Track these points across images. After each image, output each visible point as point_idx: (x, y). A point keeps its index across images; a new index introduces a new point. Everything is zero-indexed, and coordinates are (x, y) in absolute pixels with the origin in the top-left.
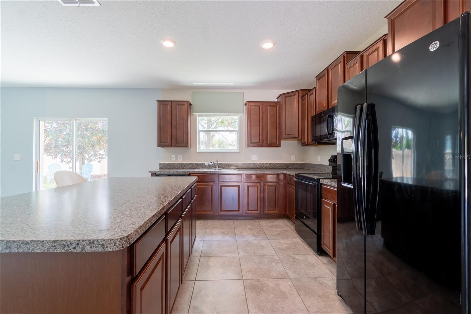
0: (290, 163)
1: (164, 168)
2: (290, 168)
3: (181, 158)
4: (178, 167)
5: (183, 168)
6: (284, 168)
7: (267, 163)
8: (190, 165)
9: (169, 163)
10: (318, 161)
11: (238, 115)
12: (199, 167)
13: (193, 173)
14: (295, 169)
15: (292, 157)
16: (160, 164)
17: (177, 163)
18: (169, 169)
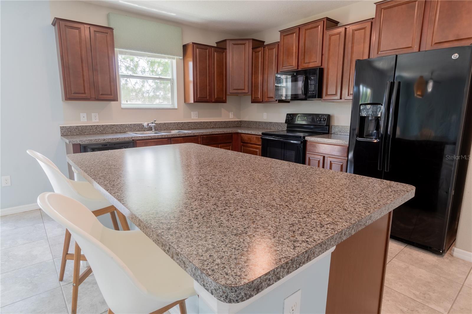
0: (229, 121)
1: (69, 134)
2: (229, 126)
3: (97, 117)
4: (93, 132)
5: (102, 133)
6: (224, 126)
7: (207, 122)
8: (113, 128)
9: (78, 127)
10: (264, 118)
11: (174, 58)
12: (127, 129)
13: (140, 138)
14: (233, 127)
15: (230, 114)
16: (62, 128)
17: (92, 126)
18: (77, 135)
